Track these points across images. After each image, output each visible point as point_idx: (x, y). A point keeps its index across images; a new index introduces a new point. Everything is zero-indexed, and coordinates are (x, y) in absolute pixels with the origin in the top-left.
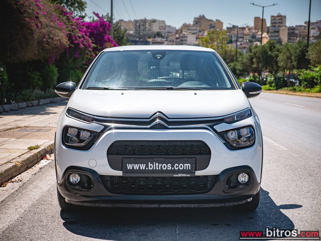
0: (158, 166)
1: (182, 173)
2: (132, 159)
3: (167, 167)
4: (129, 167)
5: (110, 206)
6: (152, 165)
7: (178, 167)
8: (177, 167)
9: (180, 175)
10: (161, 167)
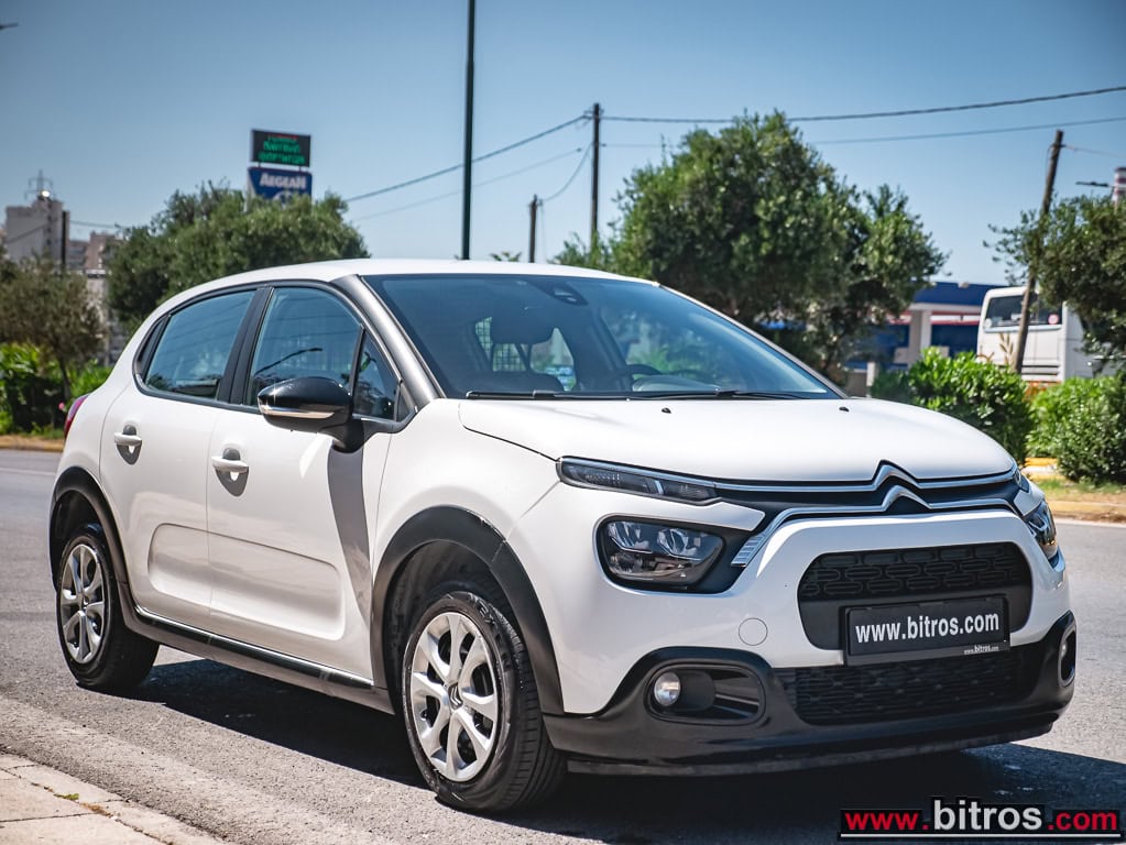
0: (930, 626)
1: (983, 643)
2: (869, 608)
3: (950, 627)
4: (862, 634)
5: (796, 765)
6: (914, 623)
7: (973, 624)
8: (970, 624)
9: (978, 649)
10: (937, 627)
